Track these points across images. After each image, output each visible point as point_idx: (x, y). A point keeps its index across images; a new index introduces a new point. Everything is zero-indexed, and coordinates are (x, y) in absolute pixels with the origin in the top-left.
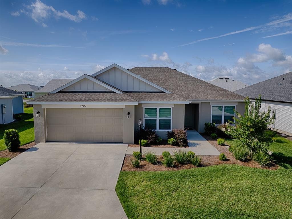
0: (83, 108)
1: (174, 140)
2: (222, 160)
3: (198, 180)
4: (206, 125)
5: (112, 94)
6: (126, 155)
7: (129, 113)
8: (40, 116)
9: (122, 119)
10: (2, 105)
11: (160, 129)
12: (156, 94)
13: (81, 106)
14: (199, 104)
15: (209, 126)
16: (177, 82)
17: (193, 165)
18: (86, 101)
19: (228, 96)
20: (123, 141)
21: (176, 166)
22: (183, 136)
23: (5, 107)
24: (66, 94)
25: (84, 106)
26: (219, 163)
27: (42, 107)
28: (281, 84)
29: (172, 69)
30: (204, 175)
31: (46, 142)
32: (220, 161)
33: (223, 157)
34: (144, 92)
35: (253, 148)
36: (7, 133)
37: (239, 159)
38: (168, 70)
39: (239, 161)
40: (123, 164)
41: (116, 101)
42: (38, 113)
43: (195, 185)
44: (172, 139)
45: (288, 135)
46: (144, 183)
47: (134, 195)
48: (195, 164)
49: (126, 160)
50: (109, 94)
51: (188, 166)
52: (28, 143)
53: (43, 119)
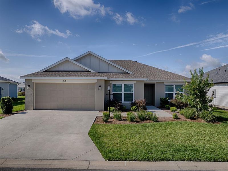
0: (64, 82)
1: (136, 107)
2: (175, 118)
3: (156, 129)
4: (161, 99)
5: (87, 72)
6: (97, 116)
7: (100, 86)
8: (30, 89)
9: (95, 91)
10: (1, 87)
11: (124, 101)
12: (121, 74)
13: (63, 81)
14: (155, 84)
15: (163, 100)
16: (138, 69)
17: (152, 121)
18: (67, 76)
19: (178, 77)
20: (95, 108)
21: (138, 121)
22: (143, 104)
23: (3, 89)
24: (52, 72)
25: (65, 81)
26: (173, 120)
27: (32, 82)
28: (218, 73)
29: (134, 61)
30: (161, 126)
31: (34, 109)
32: (174, 119)
33: (176, 116)
34: (112, 73)
35: (199, 109)
36: (3, 99)
37: (188, 118)
38: (131, 61)
39: (189, 119)
40: (95, 121)
41: (90, 76)
42: (29, 86)
43: (154, 131)
44: (134, 107)
45: (226, 108)
46: (112, 130)
47: (103, 136)
48: (153, 121)
49: (98, 119)
50: (85, 72)
51: (148, 121)
52: (19, 111)
53: (32, 91)
